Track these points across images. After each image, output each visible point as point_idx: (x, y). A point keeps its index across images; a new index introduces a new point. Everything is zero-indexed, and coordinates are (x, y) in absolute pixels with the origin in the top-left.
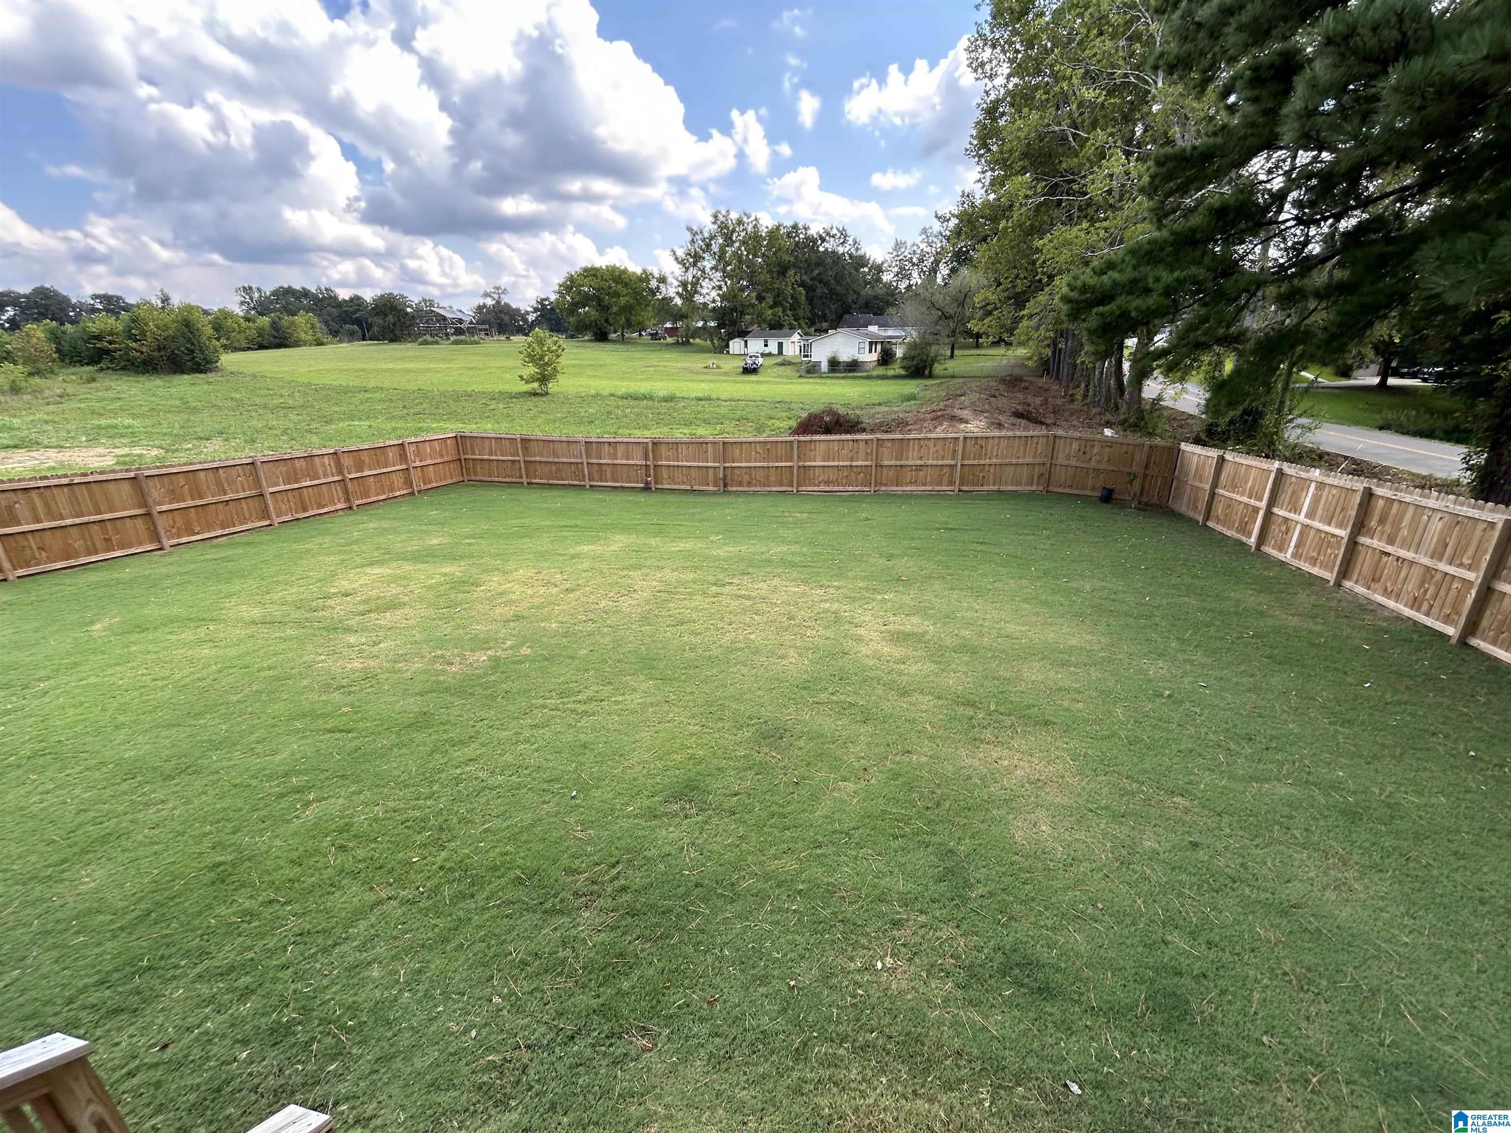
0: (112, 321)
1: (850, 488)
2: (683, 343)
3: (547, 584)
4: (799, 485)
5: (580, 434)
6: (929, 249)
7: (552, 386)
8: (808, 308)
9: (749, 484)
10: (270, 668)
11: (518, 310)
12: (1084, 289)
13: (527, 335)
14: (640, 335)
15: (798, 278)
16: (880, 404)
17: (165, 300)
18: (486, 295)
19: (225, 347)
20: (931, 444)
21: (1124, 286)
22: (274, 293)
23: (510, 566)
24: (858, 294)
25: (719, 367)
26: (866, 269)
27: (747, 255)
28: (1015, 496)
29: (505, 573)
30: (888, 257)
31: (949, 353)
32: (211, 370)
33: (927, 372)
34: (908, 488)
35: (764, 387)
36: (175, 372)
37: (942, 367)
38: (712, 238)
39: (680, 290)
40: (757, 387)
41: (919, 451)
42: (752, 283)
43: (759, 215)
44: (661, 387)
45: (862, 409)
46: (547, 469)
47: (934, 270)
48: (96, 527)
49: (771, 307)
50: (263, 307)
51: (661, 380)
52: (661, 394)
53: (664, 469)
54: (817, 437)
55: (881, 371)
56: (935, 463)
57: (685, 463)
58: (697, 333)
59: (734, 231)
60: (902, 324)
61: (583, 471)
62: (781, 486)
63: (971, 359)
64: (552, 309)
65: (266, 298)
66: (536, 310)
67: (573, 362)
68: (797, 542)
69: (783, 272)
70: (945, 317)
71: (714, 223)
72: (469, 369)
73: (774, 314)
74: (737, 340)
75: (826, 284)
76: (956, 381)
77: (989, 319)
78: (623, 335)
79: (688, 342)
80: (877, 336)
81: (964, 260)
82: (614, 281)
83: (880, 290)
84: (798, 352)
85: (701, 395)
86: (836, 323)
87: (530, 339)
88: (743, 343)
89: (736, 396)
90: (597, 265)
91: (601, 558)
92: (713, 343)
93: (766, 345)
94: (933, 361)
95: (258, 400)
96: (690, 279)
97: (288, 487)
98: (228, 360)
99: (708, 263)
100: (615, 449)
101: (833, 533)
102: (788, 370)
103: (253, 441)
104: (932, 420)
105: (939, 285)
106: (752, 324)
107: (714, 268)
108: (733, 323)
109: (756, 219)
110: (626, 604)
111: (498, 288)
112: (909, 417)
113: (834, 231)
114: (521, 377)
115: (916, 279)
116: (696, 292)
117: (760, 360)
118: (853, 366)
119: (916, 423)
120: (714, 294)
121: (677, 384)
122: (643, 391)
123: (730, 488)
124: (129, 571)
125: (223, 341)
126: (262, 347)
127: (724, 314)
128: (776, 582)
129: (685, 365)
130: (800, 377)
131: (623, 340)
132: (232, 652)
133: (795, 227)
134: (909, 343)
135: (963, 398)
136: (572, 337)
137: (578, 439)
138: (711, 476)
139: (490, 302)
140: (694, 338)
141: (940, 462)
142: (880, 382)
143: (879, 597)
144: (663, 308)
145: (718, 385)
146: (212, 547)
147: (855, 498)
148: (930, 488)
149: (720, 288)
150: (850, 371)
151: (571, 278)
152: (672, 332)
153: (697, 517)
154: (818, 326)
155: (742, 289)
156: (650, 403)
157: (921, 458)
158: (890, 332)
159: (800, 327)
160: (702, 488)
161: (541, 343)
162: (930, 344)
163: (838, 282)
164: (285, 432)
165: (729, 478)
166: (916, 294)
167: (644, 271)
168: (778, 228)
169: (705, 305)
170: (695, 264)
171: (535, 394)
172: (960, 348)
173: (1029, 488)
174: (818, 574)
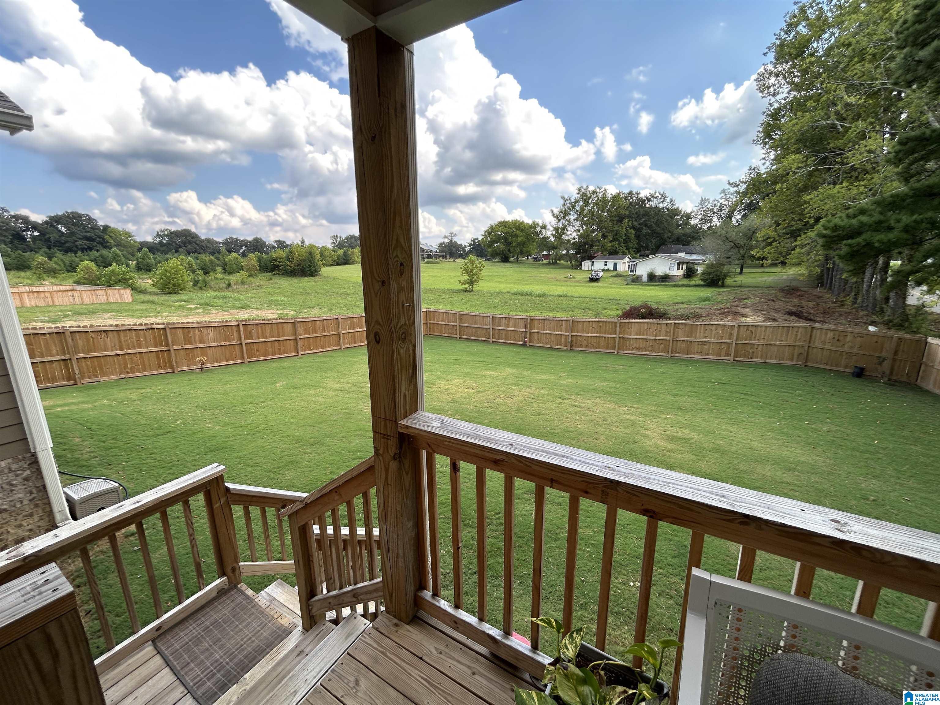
0: (282, 252)
1: (654, 353)
2: (553, 263)
3: (469, 388)
4: (619, 349)
5: (490, 312)
6: (726, 203)
7: (476, 287)
8: (636, 242)
9: (587, 346)
10: (345, 409)
11: (461, 245)
12: (836, 228)
13: (464, 259)
14: (528, 258)
15: (630, 224)
16: (683, 303)
17: (303, 242)
18: (445, 237)
19: (324, 264)
20: (713, 328)
21: (870, 226)
22: (346, 239)
23: (449, 378)
24: (672, 232)
25: (574, 278)
26: (679, 217)
27: (598, 211)
28: (780, 366)
29: (447, 380)
30: (695, 209)
31: (738, 270)
32: (316, 275)
33: (720, 283)
34: (696, 356)
35: (602, 290)
36: (302, 276)
37: (732, 280)
38: (576, 202)
39: (554, 232)
40: (597, 290)
41: (705, 333)
42: (599, 227)
43: (607, 187)
44: (537, 289)
45: (669, 305)
46: (470, 330)
47: (730, 216)
48: (276, 343)
49: (611, 242)
50: (340, 245)
51: (538, 285)
52: (537, 293)
53: (535, 335)
54: (634, 320)
55: (685, 282)
56: (716, 340)
57: (548, 332)
58: (561, 257)
59: (590, 197)
60: (703, 251)
61: (489, 333)
62: (607, 349)
63: (757, 275)
64: (479, 244)
65: (343, 241)
66: (470, 245)
67: (488, 274)
68: (614, 381)
69: (620, 219)
70: (736, 246)
71: (578, 194)
72: (433, 276)
73: (612, 246)
74: (587, 261)
75: (650, 227)
76: (743, 289)
77: (769, 248)
78: (517, 258)
79: (556, 263)
80: (683, 259)
81: (754, 209)
82: (515, 228)
83: (688, 230)
84: (627, 269)
85: (561, 294)
86: (655, 251)
87: (466, 261)
88: (591, 263)
89: (584, 295)
90: (507, 220)
91: (497, 378)
92: (571, 263)
93: (606, 265)
94: (725, 276)
95: (334, 290)
96: (561, 226)
97: (350, 331)
98: (325, 271)
99: (572, 217)
100: (509, 322)
101: (638, 378)
102: (619, 280)
103: (332, 310)
104: (720, 314)
105: (733, 226)
106: (597, 252)
107: (576, 220)
108: (586, 251)
109: (605, 190)
110: (509, 402)
111: (451, 233)
112: (703, 312)
113: (657, 194)
114: (460, 282)
115: (716, 221)
116: (564, 233)
117: (601, 274)
118: (665, 278)
119: (708, 316)
120: (574, 234)
121: (547, 287)
122: (526, 290)
123: (574, 348)
124: (287, 364)
125: (324, 262)
126: (338, 264)
127: (580, 246)
128: (597, 401)
129: (553, 276)
130: (627, 284)
131: (517, 261)
132: (330, 401)
133: (630, 193)
134: (708, 264)
135: (746, 301)
136: (489, 260)
137: (489, 315)
138: (563, 340)
139: (446, 241)
140: (560, 260)
141: (720, 341)
142: (684, 289)
143: (664, 416)
144: (542, 243)
145: (572, 288)
146: (319, 356)
147: (656, 359)
148: (712, 357)
149: (579, 231)
150: (663, 281)
151: (492, 228)
152: (546, 257)
153: (553, 363)
154: (642, 253)
155: (593, 231)
156: (530, 298)
157: (705, 337)
158: (694, 257)
159: (630, 253)
160: (557, 347)
161: (472, 263)
162: (723, 265)
163: (658, 226)
164: (345, 306)
165: (574, 342)
166: (714, 232)
167: (534, 222)
168: (619, 194)
169: (569, 241)
170: (564, 218)
171: (466, 291)
172: (748, 267)
173: (791, 363)
174: (625, 400)
